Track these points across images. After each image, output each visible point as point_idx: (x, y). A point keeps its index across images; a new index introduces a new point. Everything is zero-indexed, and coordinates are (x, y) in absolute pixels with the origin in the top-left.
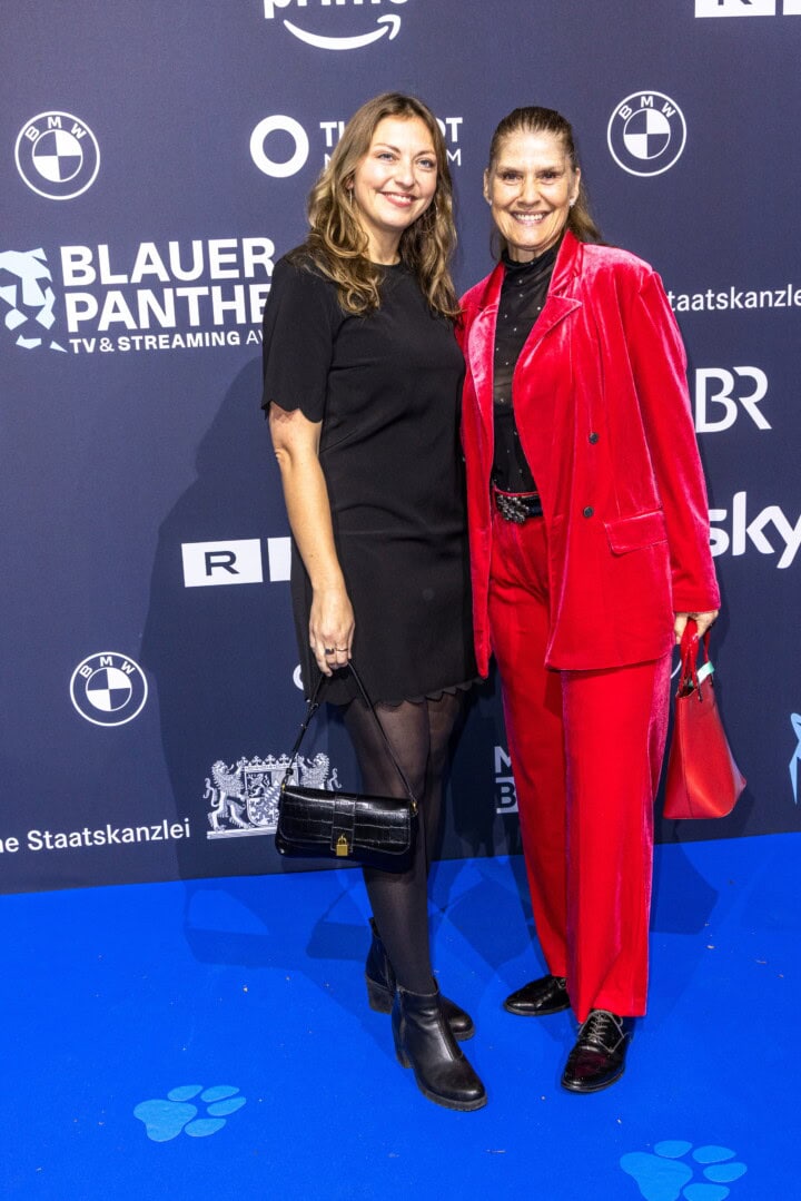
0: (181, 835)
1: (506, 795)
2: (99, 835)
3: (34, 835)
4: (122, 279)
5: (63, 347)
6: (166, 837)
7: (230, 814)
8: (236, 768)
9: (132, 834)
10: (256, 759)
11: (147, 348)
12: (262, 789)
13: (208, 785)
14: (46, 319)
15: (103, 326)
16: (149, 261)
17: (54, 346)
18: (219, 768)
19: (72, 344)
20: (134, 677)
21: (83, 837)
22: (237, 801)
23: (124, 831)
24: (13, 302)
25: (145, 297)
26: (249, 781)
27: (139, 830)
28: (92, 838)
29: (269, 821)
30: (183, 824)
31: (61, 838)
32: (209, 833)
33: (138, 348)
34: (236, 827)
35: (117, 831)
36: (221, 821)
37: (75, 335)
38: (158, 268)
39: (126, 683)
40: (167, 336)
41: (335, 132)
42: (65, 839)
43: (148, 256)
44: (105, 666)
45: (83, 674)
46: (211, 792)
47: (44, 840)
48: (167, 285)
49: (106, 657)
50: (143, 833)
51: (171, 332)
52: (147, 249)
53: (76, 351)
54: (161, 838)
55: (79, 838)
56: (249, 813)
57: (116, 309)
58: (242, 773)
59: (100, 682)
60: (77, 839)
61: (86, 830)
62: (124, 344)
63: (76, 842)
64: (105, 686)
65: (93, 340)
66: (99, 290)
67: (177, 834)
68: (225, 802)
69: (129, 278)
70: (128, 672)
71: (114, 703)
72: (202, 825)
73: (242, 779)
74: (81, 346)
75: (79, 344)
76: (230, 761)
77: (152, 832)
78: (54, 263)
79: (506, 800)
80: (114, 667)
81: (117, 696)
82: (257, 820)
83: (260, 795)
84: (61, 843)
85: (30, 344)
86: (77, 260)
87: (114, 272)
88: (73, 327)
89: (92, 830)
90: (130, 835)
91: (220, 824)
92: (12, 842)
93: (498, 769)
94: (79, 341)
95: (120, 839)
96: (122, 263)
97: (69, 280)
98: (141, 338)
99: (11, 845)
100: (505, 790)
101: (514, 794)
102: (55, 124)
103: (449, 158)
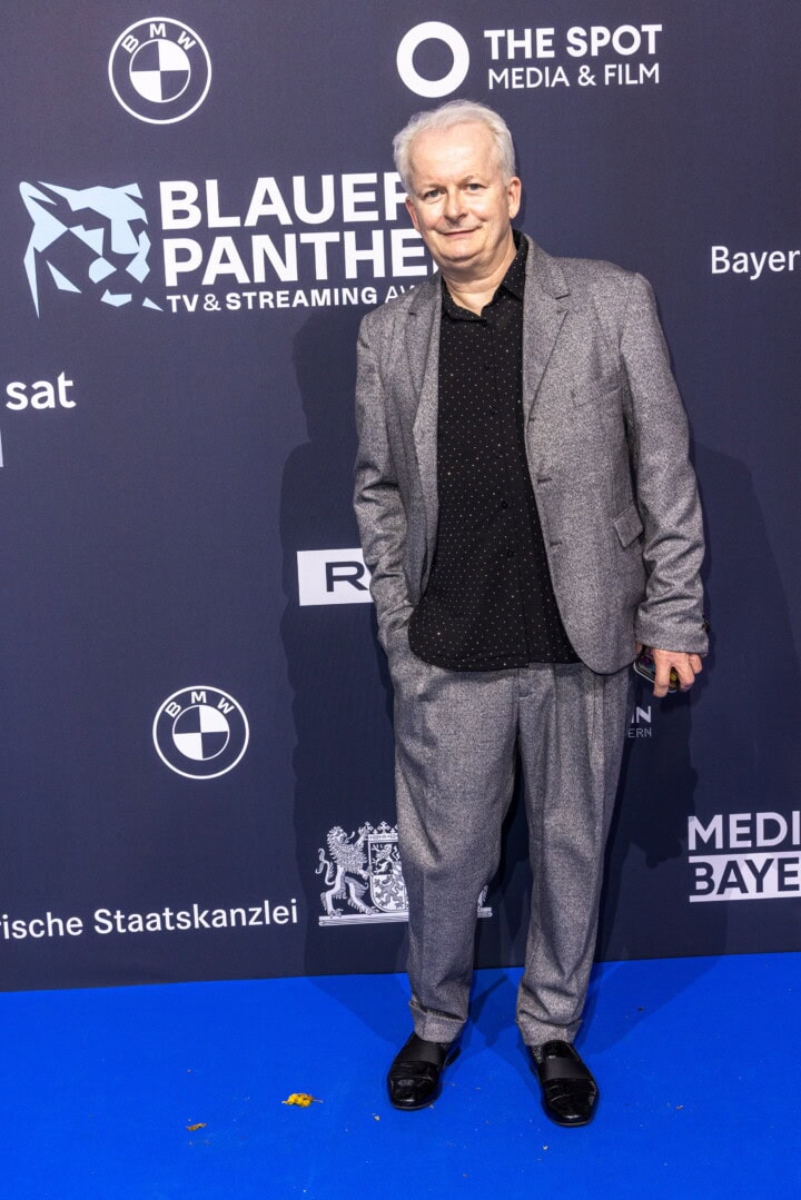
0: (286, 920)
1: (701, 879)
2: (183, 916)
3: (102, 915)
4: (234, 222)
5: (158, 305)
6: (268, 922)
7: (348, 895)
8: (357, 836)
9: (224, 917)
10: (384, 826)
11: (262, 306)
12: (390, 864)
13: (322, 858)
14: (139, 270)
15: (209, 279)
16: (267, 200)
17: (148, 303)
18: (336, 836)
19: (170, 301)
20: (233, 718)
21: (163, 919)
22: (358, 878)
23: (215, 913)
24: (98, 247)
25: (262, 244)
26: (374, 853)
27: (233, 912)
28: (174, 921)
29: (398, 905)
30: (289, 907)
31: (136, 919)
32: (321, 918)
33: (250, 306)
34: (356, 911)
35: (205, 913)
36: (337, 903)
37: (173, 291)
38: (278, 208)
39: (222, 725)
40: (287, 292)
41: (503, 42)
42: (140, 921)
43: (267, 193)
44: (197, 703)
45: (170, 713)
46: (326, 866)
47: (114, 922)
48: (288, 229)
49: (198, 692)
50: (238, 916)
51: (292, 287)
52: (267, 184)
53: (174, 310)
54: (261, 923)
55: (158, 920)
56: (373, 895)
57: (225, 259)
58: (366, 842)
59: (190, 723)
60: (157, 922)
61: (167, 910)
62: (233, 302)
63: (154, 925)
64: (196, 728)
65: (196, 297)
66: (204, 235)
67: (281, 918)
68: (343, 879)
69: (243, 221)
70: (226, 711)
71: (207, 750)
72: (313, 908)
73: (365, 850)
74: (181, 303)
75: (178, 301)
76: (351, 827)
77: (249, 915)
78: (151, 202)
79: (702, 885)
80: (208, 704)
81: (211, 741)
82: (383, 904)
83: (388, 872)
84: (136, 926)
85: (118, 300)
86: (179, 198)
87: (223, 213)
88: (171, 281)
89: (175, 910)
90: (222, 919)
91: (335, 907)
92: (74, 922)
93: (692, 846)
94: (179, 297)
95: (210, 923)
96: (234, 202)
97: (168, 222)
98: (254, 294)
99: (73, 926)
100: (701, 872)
101: (713, 877)
102: (158, 33)
103: (645, 75)
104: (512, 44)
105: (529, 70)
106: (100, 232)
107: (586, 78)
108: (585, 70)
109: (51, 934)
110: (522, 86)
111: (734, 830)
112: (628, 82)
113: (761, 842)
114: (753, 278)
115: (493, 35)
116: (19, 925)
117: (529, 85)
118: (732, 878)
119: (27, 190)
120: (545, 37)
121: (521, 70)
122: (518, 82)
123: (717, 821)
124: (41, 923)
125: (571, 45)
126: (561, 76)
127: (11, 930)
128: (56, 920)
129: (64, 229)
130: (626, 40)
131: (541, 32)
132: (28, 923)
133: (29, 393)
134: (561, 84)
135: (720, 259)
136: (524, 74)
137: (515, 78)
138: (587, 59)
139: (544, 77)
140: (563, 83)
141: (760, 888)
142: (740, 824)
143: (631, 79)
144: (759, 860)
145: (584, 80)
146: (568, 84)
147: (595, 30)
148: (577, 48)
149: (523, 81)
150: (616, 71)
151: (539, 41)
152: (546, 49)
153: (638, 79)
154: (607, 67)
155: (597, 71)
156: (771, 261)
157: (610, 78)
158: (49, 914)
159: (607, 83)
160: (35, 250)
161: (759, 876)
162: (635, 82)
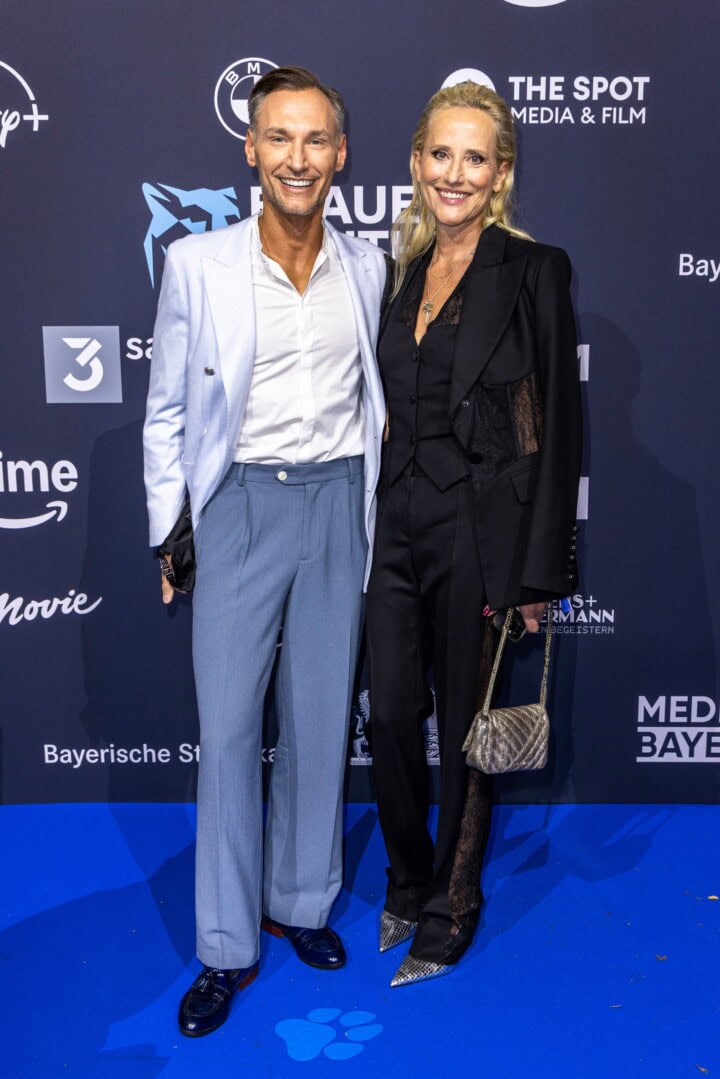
1: (646, 744)
3: (186, 748)
16: (334, 204)
32: (351, 759)
36: (364, 748)
41: (523, 86)
43: (334, 200)
47: (194, 754)
48: (349, 227)
52: (335, 193)
78: (243, 202)
79: (646, 749)
91: (363, 752)
92: (164, 753)
93: (641, 719)
99: (163, 755)
100: (646, 739)
101: (655, 744)
102: (254, 69)
103: (634, 116)
104: (531, 89)
105: (543, 109)
106: (202, 224)
107: (587, 117)
108: (587, 111)
109: (146, 760)
110: (536, 122)
111: (674, 709)
112: (621, 122)
113: (695, 718)
116: (122, 753)
117: (542, 121)
118: (671, 745)
119: (148, 190)
120: (557, 84)
121: (537, 109)
122: (534, 119)
123: (662, 700)
124: (139, 752)
125: (576, 91)
126: (568, 115)
127: (116, 756)
128: (150, 750)
129: (176, 221)
130: (621, 88)
131: (554, 80)
132: (129, 752)
133: (144, 346)
134: (567, 122)
136: (538, 112)
137: (531, 115)
138: (589, 102)
139: (555, 116)
140: (569, 120)
141: (691, 754)
142: (679, 704)
143: (623, 119)
144: (692, 732)
145: (586, 119)
146: (573, 122)
147: (597, 80)
148: (582, 93)
149: (538, 118)
150: (611, 112)
151: (552, 87)
152: (557, 93)
154: (605, 109)
155: (597, 113)
157: (607, 118)
158: (145, 746)
159: (604, 121)
160: (153, 236)
161: (692, 745)
162: (626, 122)
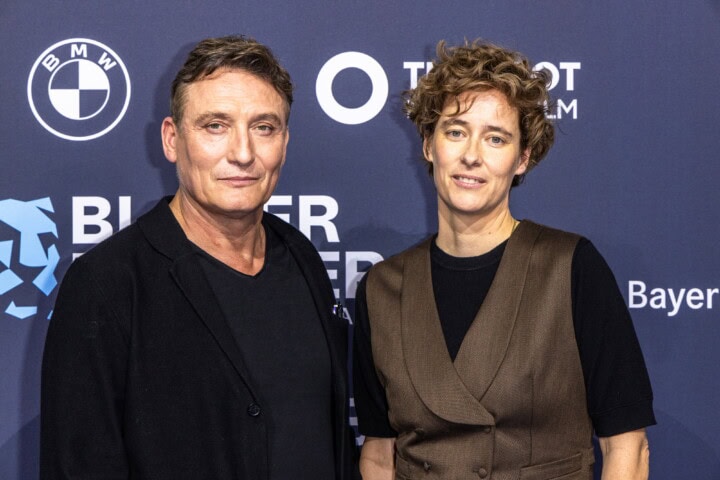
14: (46, 283)
85: (23, 312)
86: (91, 214)
97: (79, 237)
102: (79, 53)
103: (563, 111)
106: (9, 244)
114: (670, 314)
115: (413, 67)
135: (637, 294)
153: (556, 114)
156: (689, 298)
162: (553, 117)
